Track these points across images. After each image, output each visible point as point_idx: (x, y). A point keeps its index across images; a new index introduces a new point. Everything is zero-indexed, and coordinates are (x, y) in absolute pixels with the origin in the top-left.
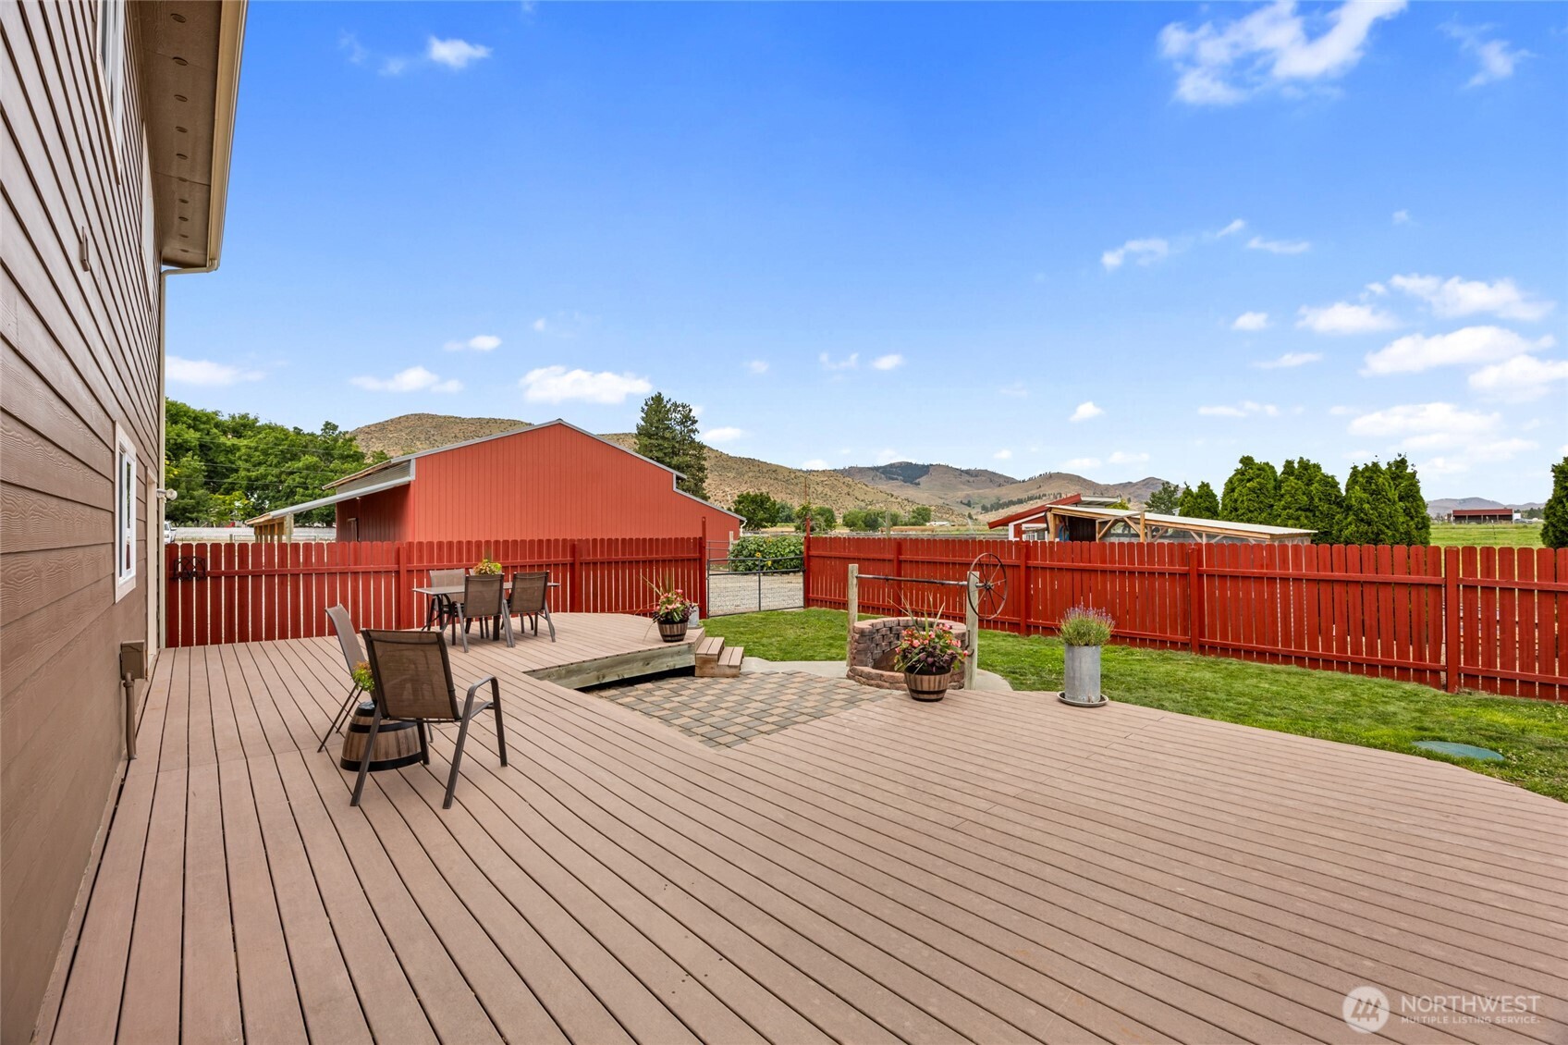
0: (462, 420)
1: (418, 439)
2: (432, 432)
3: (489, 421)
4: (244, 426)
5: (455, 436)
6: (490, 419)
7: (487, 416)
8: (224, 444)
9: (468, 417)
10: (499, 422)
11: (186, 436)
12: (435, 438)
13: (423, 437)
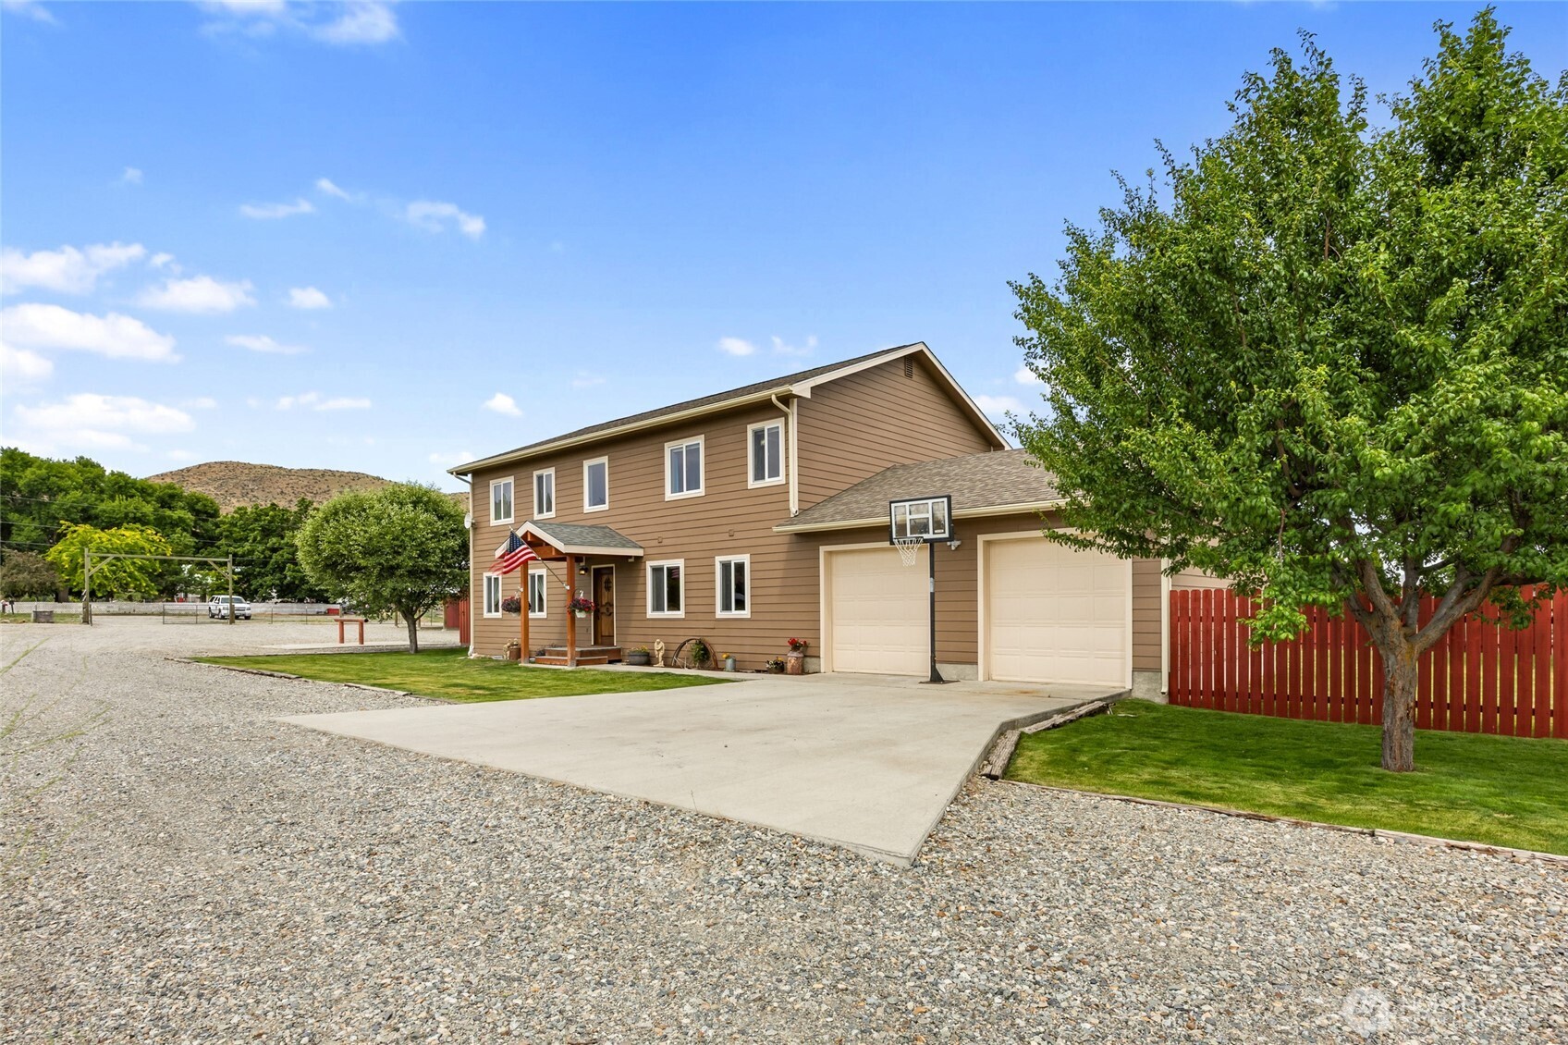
0: (290, 472)
1: (233, 495)
2: (251, 487)
3: (324, 473)
4: (172, 497)
5: (282, 492)
6: (325, 471)
7: (321, 467)
8: (170, 517)
9: (296, 467)
10: (338, 474)
11: (144, 510)
12: (255, 493)
13: (238, 493)
